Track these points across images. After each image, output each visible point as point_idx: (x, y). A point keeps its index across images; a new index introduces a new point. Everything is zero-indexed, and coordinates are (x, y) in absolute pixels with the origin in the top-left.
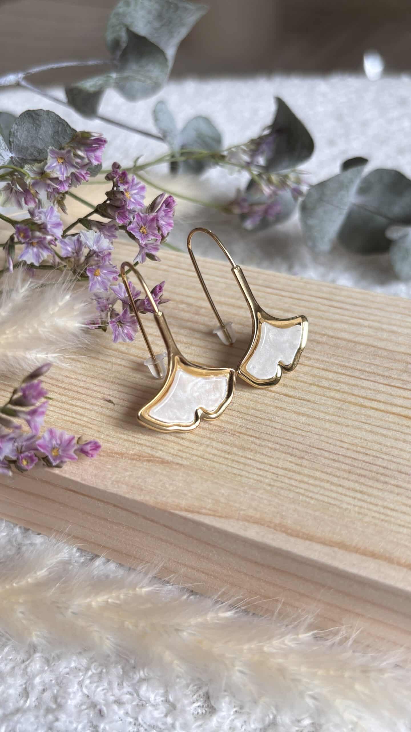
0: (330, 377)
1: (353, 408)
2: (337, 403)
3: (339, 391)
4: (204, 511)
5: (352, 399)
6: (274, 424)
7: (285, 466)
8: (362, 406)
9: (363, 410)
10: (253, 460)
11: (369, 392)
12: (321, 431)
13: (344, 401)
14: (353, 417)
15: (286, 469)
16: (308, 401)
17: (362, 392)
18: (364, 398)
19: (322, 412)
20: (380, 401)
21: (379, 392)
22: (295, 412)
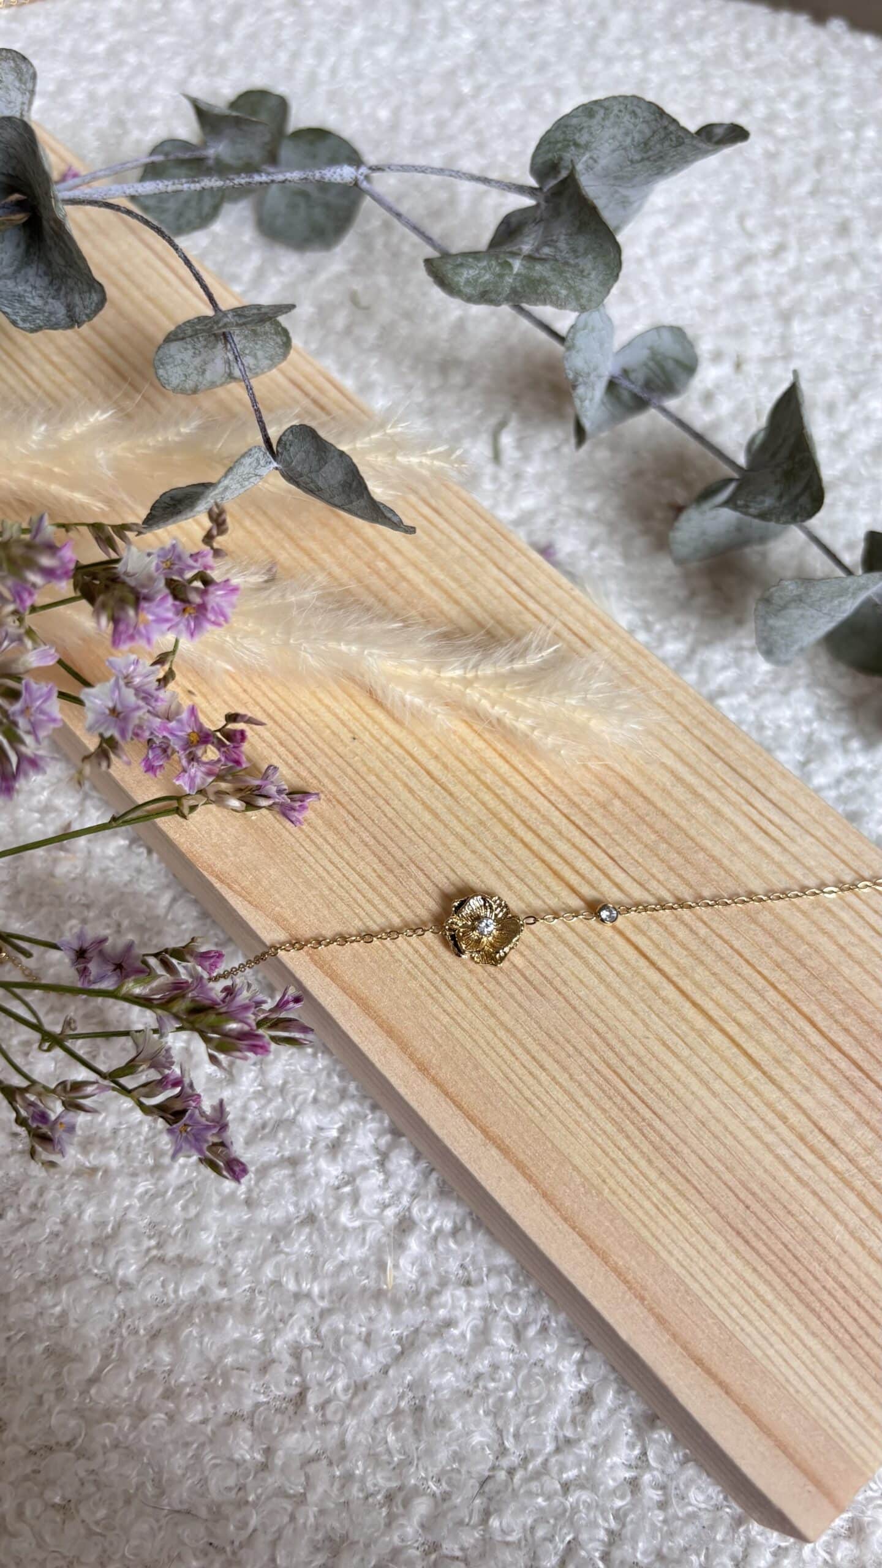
0: (502, 771)
1: (499, 830)
2: (484, 815)
3: (497, 796)
4: (236, 887)
5: (506, 816)
6: (387, 809)
7: (363, 873)
8: (512, 832)
9: (509, 840)
10: (332, 847)
11: (535, 815)
12: (438, 844)
13: (494, 815)
14: (490, 843)
15: (362, 877)
16: (451, 794)
17: (527, 813)
18: (524, 822)
19: (457, 817)
20: (539, 836)
21: (547, 821)
22: (424, 803)
